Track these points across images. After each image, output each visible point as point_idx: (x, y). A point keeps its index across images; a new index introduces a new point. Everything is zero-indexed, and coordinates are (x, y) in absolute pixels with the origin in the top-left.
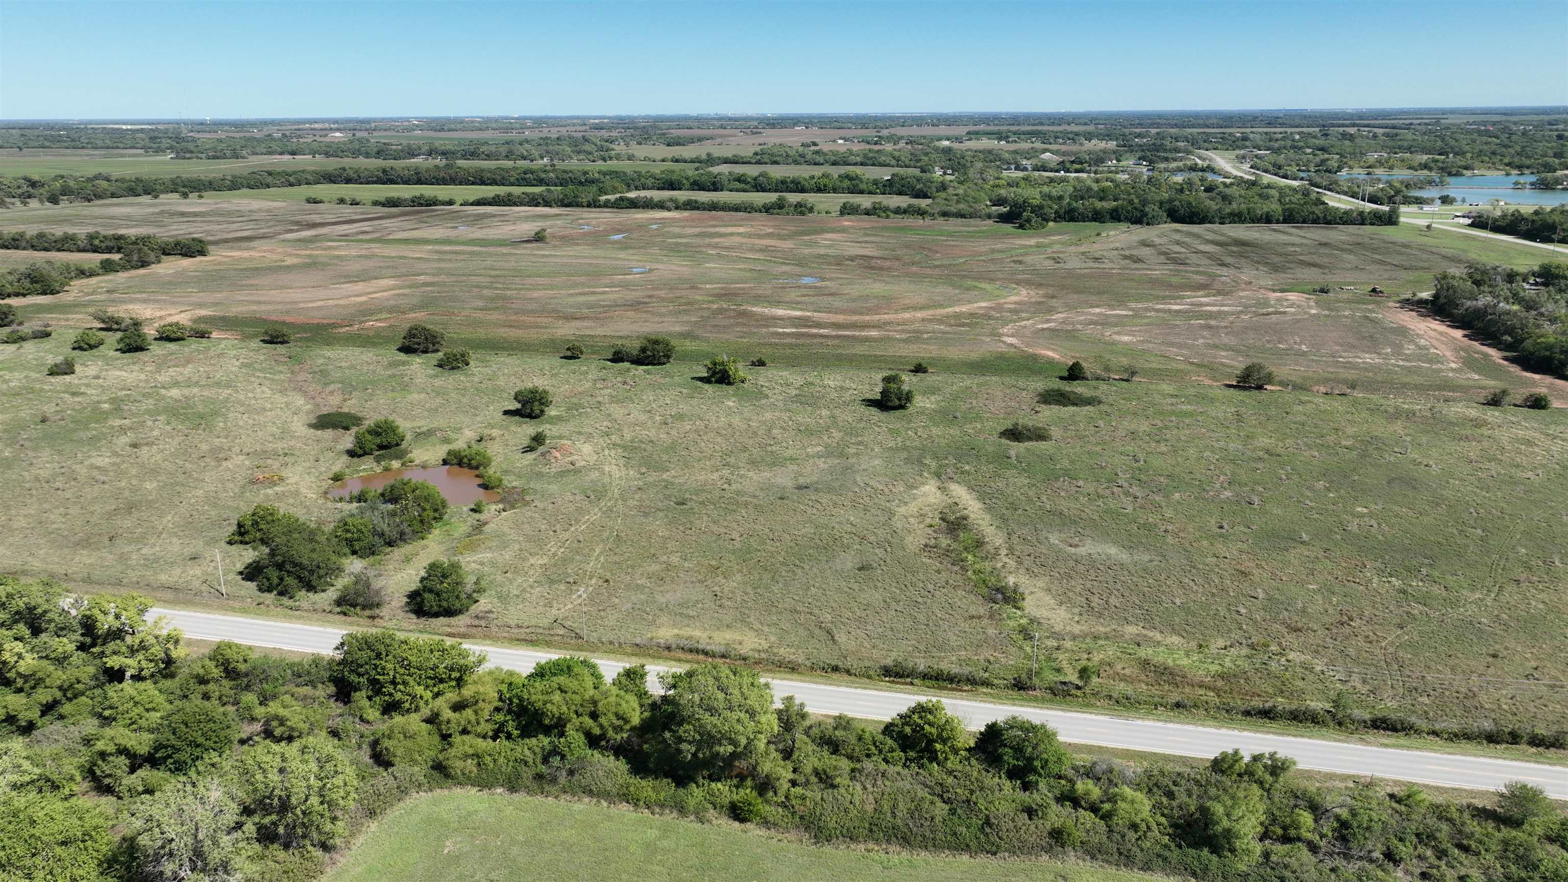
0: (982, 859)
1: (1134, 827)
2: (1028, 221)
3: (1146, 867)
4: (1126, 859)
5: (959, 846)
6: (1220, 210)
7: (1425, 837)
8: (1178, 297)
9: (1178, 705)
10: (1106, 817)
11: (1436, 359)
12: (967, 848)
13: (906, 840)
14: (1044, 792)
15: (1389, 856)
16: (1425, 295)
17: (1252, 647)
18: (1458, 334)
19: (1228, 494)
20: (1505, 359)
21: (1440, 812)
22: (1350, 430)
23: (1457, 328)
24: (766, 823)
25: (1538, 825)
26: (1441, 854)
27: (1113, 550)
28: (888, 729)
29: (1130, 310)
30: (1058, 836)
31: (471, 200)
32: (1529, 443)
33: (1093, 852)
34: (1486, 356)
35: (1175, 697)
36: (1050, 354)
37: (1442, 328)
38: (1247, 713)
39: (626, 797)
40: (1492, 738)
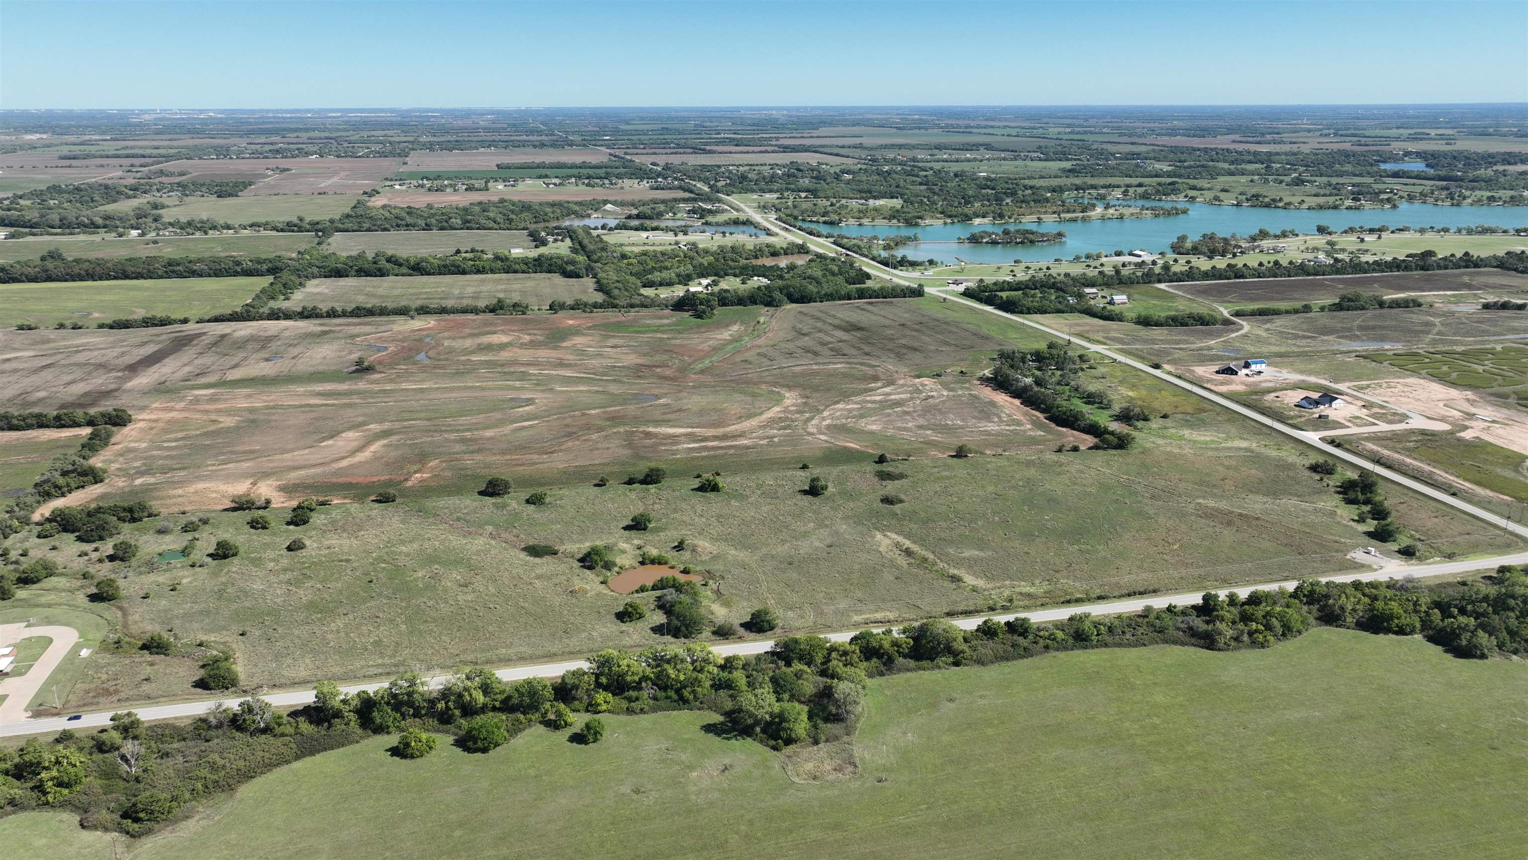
0: (1030, 659)
1: (1063, 640)
2: (704, 312)
3: (1072, 649)
4: (1066, 649)
5: (1023, 657)
6: (818, 292)
7: (1129, 626)
8: (872, 390)
9: (1042, 605)
10: (1054, 639)
11: (1019, 423)
12: (1024, 657)
13: (1007, 659)
14: (1031, 637)
15: (1123, 632)
16: (987, 373)
17: (1048, 580)
18: (1017, 402)
19: (997, 518)
20: (1046, 418)
21: (1130, 618)
22: (1018, 476)
23: (1014, 397)
24: (966, 665)
25: (1152, 616)
26: (1134, 629)
27: (976, 553)
28: (977, 630)
29: (856, 403)
30: (1047, 647)
31: (207, 318)
32: (1082, 472)
33: (1057, 650)
34: (1038, 417)
35: (1039, 603)
36: (852, 445)
37: (1009, 399)
38: (1063, 603)
39: (920, 669)
40: (1129, 595)
